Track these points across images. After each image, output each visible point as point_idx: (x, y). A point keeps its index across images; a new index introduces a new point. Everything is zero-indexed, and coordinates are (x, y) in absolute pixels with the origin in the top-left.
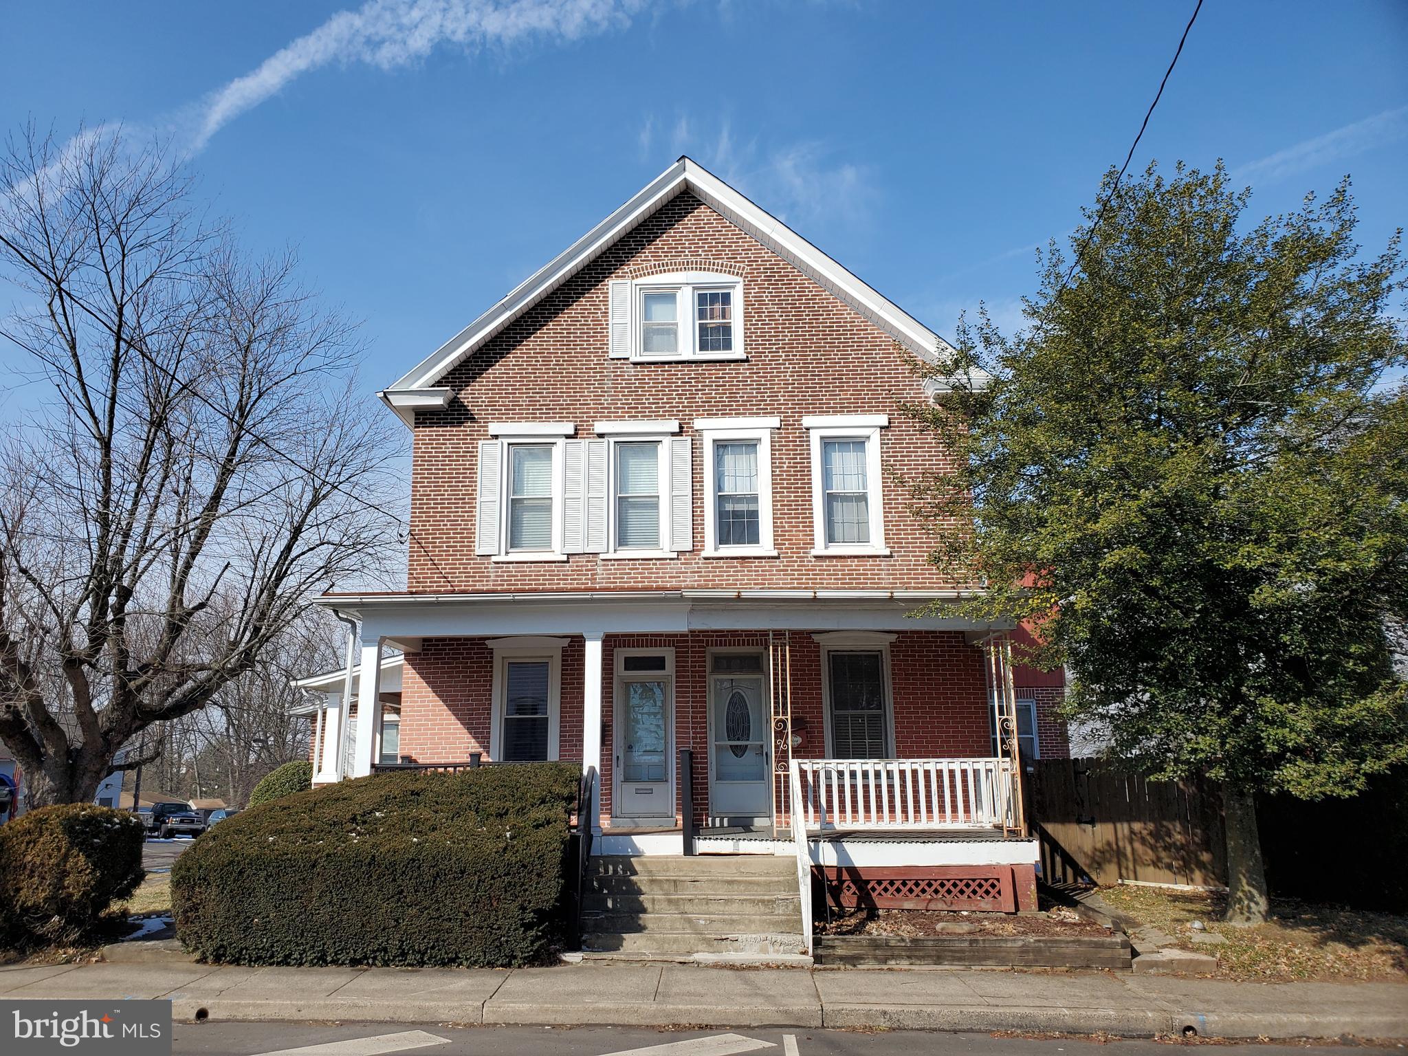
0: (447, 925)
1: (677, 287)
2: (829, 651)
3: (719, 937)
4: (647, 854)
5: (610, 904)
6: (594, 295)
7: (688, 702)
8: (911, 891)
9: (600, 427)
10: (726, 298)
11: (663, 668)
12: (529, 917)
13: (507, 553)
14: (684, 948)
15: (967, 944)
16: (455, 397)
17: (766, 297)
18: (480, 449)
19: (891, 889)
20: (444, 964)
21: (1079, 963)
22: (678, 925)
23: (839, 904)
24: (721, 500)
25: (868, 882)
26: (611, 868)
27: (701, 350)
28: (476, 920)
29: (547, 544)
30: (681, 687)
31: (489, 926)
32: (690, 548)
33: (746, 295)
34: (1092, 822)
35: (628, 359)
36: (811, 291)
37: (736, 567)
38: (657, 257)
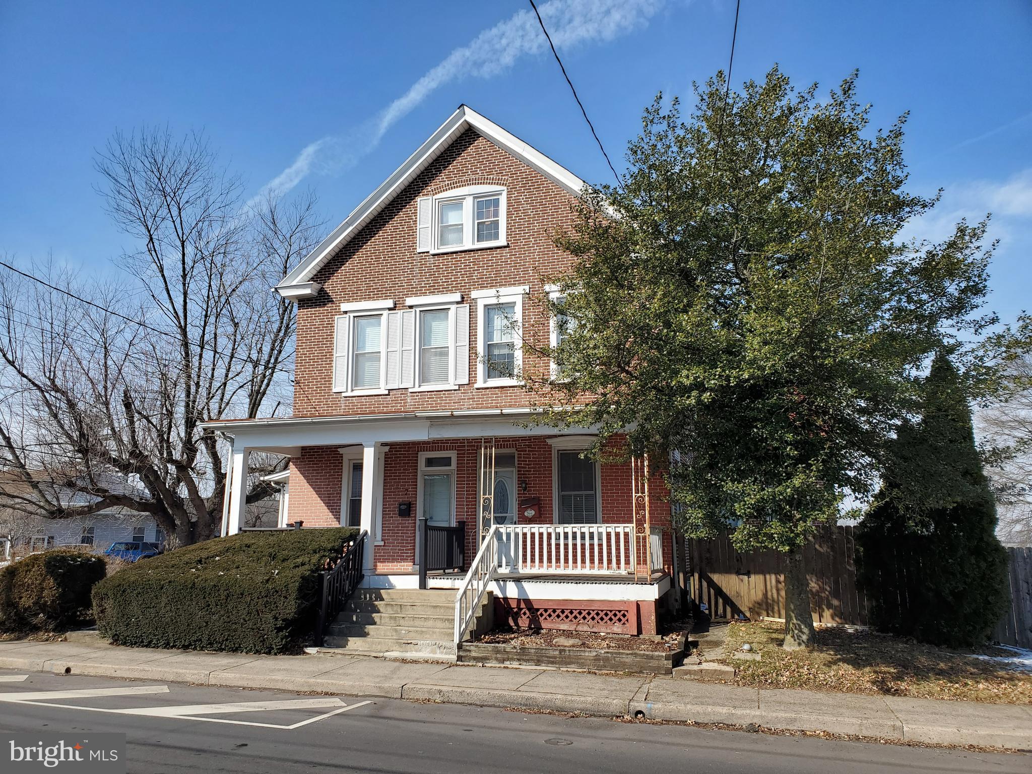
0: (234, 627)
1: (463, 198)
2: (558, 451)
3: (406, 642)
4: (398, 588)
5: (354, 619)
6: (408, 209)
7: (464, 487)
8: (567, 617)
9: (410, 301)
10: (496, 203)
11: (450, 465)
12: (280, 623)
13: (352, 390)
14: (384, 648)
15: (557, 653)
16: (322, 288)
17: (522, 199)
18: (336, 322)
19: (554, 615)
20: (234, 651)
21: (635, 669)
22: (389, 633)
23: (517, 624)
24: (489, 347)
25: (538, 610)
26: (368, 596)
27: (478, 241)
28: (250, 624)
29: (376, 383)
30: (460, 477)
31: (257, 628)
32: (467, 382)
33: (509, 199)
34: (748, 574)
35: (428, 252)
36: (554, 192)
37: (497, 394)
38: (449, 178)
